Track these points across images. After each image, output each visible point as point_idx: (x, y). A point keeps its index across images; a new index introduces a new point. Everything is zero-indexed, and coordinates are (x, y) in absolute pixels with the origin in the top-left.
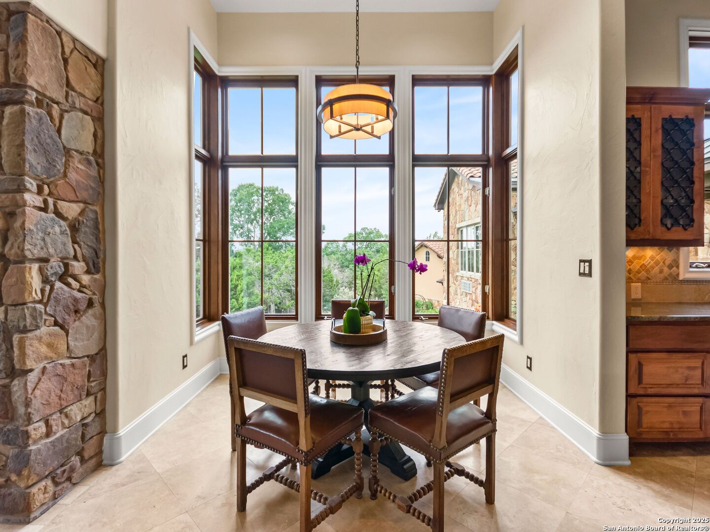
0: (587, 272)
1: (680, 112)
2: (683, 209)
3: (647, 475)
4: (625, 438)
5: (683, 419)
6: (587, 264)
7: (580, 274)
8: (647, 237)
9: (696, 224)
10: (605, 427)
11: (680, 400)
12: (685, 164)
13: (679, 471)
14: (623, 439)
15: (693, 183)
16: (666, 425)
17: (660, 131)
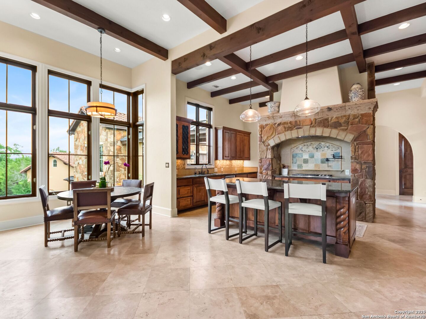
0: (168, 166)
1: (186, 124)
2: (186, 149)
3: (181, 216)
4: (176, 209)
5: (187, 203)
6: (168, 164)
7: (166, 167)
8: (179, 157)
9: (189, 154)
10: (172, 208)
11: (187, 198)
12: (187, 133)
13: (187, 214)
14: (176, 210)
15: (188, 143)
16: (184, 205)
17: (182, 129)
